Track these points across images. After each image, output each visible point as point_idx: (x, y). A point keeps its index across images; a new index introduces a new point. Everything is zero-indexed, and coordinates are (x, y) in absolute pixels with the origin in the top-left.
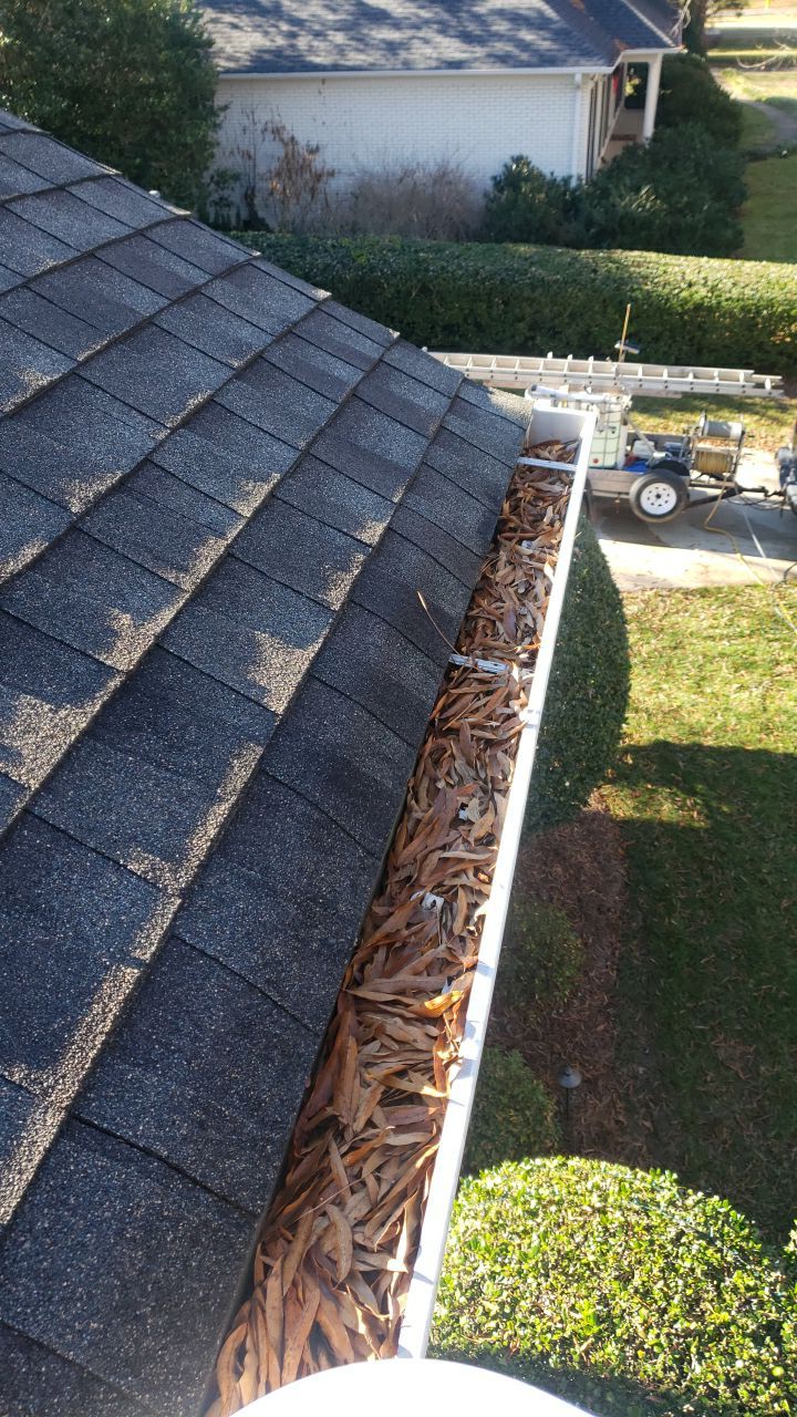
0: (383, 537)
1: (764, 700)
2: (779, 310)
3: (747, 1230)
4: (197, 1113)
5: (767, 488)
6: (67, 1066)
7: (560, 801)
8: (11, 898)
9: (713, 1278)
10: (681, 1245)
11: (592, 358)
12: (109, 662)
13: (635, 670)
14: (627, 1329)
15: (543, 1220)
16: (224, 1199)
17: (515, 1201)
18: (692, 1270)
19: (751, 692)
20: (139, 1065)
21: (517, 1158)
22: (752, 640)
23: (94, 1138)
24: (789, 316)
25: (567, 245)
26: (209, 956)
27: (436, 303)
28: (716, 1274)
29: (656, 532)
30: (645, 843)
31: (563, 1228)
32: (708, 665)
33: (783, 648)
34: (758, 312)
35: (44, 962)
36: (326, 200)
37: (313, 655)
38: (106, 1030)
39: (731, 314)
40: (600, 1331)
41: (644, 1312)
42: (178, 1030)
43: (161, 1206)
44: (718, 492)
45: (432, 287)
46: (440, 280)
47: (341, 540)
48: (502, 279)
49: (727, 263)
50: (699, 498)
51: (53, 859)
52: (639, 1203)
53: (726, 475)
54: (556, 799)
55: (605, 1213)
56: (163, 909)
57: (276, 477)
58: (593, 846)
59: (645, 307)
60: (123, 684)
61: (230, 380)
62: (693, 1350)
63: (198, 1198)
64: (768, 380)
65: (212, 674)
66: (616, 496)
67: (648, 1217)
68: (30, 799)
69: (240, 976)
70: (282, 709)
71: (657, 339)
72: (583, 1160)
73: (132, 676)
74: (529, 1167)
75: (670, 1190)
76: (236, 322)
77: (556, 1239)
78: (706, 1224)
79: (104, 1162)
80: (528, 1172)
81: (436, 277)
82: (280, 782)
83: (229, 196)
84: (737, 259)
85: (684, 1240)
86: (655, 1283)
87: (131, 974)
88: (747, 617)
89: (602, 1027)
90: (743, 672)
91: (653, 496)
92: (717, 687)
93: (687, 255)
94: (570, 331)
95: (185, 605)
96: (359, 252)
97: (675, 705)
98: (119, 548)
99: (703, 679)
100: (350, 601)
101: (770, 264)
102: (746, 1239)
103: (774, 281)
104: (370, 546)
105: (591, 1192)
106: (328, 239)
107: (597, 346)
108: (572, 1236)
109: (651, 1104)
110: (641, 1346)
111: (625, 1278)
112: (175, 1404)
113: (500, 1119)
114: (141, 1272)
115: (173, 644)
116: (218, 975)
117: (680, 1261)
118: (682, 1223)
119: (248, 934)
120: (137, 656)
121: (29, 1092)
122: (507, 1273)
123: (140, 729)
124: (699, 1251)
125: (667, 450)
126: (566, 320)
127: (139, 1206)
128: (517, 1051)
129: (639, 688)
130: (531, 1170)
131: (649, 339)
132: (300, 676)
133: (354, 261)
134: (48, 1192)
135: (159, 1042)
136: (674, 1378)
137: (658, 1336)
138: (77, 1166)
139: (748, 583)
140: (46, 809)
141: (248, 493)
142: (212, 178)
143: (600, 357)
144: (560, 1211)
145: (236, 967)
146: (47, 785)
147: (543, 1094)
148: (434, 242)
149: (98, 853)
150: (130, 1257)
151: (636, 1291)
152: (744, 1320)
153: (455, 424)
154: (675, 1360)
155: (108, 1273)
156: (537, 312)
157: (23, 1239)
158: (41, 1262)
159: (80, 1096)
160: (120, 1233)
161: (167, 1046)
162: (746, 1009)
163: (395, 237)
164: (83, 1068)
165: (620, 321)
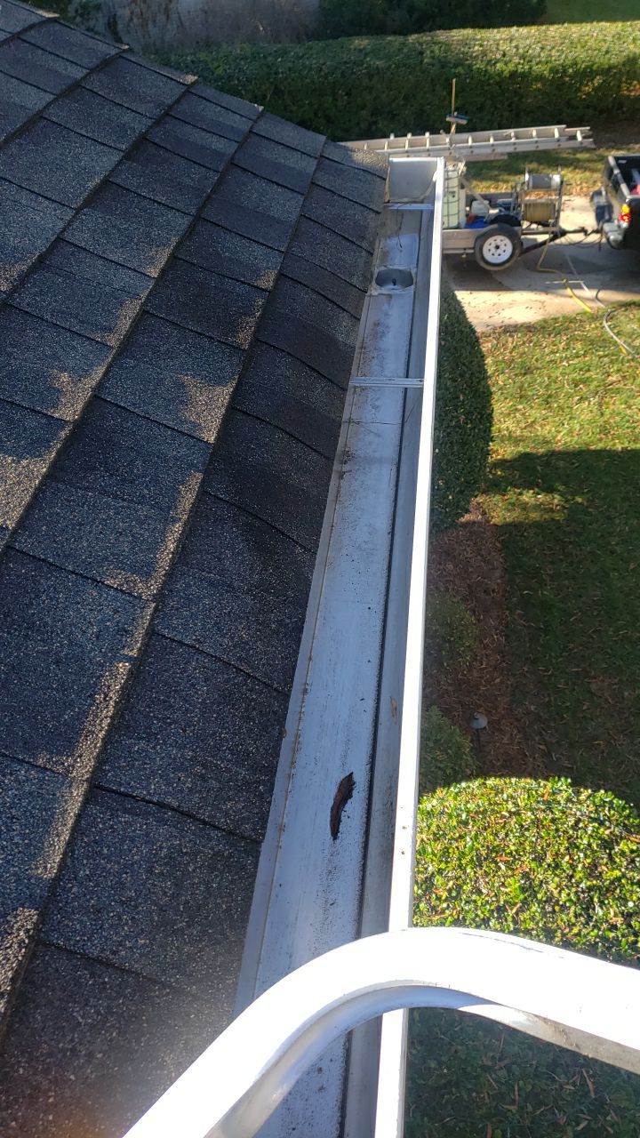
0: (276, 281)
1: (601, 406)
2: (583, 66)
3: (628, 811)
4: (198, 769)
5: (586, 228)
6: (82, 747)
7: (446, 512)
8: (9, 619)
9: (605, 848)
10: (580, 828)
11: (427, 134)
12: (56, 415)
13: (496, 397)
14: (546, 893)
15: (473, 827)
16: (231, 833)
17: (450, 816)
18: (589, 845)
19: (590, 401)
20: (143, 738)
21: (447, 784)
22: (586, 359)
23: (114, 800)
24: (591, 71)
25: (395, 33)
26: (187, 645)
27: (289, 102)
28: (608, 844)
29: (498, 278)
30: (516, 535)
31: (489, 830)
32: (553, 384)
33: (612, 362)
34: (565, 71)
35: (48, 668)
36: (180, 18)
37: (232, 390)
38: (110, 714)
39: (540, 78)
40: (525, 898)
41: (557, 879)
42: (171, 706)
43: (180, 845)
44: (546, 237)
45: (283, 88)
46: (289, 80)
47: (240, 289)
48: (343, 72)
49: (533, 29)
50: (530, 244)
51: (39, 584)
52: (544, 804)
53: (551, 221)
54: (443, 510)
55: (519, 815)
56: (141, 612)
57: (174, 240)
58: (475, 544)
59: (468, 81)
60: (73, 432)
61: (120, 163)
62: (596, 900)
63: (209, 835)
64: (579, 133)
65: (147, 416)
66: (462, 251)
67: (552, 812)
68: (10, 537)
69: (215, 657)
70: (213, 438)
71: (481, 109)
72: (498, 779)
73: (79, 426)
74: (457, 790)
75: (566, 791)
76: (117, 110)
77: (485, 839)
78: (596, 811)
79: (127, 818)
80: (457, 794)
81: (286, 78)
82: (221, 499)
83: (94, 26)
84: (542, 24)
85: (581, 825)
86: (563, 859)
87: (123, 668)
88: (581, 340)
89: (498, 680)
90: (581, 386)
91: (492, 248)
92: (562, 401)
93: (499, 27)
94: (407, 112)
95: (114, 359)
96: (216, 65)
97: (529, 421)
98: (48, 317)
99: (550, 396)
100: (256, 340)
101: (570, 25)
102: (628, 817)
103: (576, 40)
104: (266, 290)
105: (507, 801)
106: (187, 55)
107: (431, 123)
108: (496, 835)
109: (543, 732)
110: (557, 903)
111: (539, 859)
112: (218, 990)
113: (430, 759)
114: (172, 896)
115: (109, 394)
116: (197, 659)
117: (579, 841)
118: (578, 813)
119: (216, 623)
120: (80, 406)
121: (53, 772)
122: (451, 868)
123: (94, 469)
124: (593, 831)
125: (501, 206)
126: (402, 103)
127: (161, 848)
128: (436, 707)
129: (499, 411)
130: (460, 792)
131: (474, 109)
132: (223, 410)
133: (213, 73)
134: (84, 848)
135: (157, 718)
136: (584, 922)
137: (569, 895)
138: (104, 824)
139: (578, 312)
140: (24, 543)
141: (152, 258)
142: (76, 11)
143: (434, 131)
144: (485, 818)
145: (211, 651)
146: (22, 523)
147: (460, 736)
148: (279, 46)
149: (77, 574)
150: (161, 887)
151: (549, 865)
152: (631, 874)
153: (323, 180)
154: (583, 909)
155: (146, 902)
156: (375, 99)
157: (71, 885)
158: (88, 901)
159: (97, 770)
160: (150, 871)
161: (163, 720)
162: (609, 651)
163: (245, 45)
164: (95, 747)
165: (448, 97)
